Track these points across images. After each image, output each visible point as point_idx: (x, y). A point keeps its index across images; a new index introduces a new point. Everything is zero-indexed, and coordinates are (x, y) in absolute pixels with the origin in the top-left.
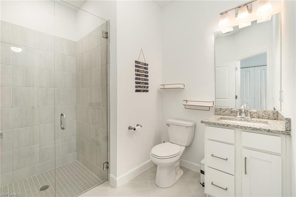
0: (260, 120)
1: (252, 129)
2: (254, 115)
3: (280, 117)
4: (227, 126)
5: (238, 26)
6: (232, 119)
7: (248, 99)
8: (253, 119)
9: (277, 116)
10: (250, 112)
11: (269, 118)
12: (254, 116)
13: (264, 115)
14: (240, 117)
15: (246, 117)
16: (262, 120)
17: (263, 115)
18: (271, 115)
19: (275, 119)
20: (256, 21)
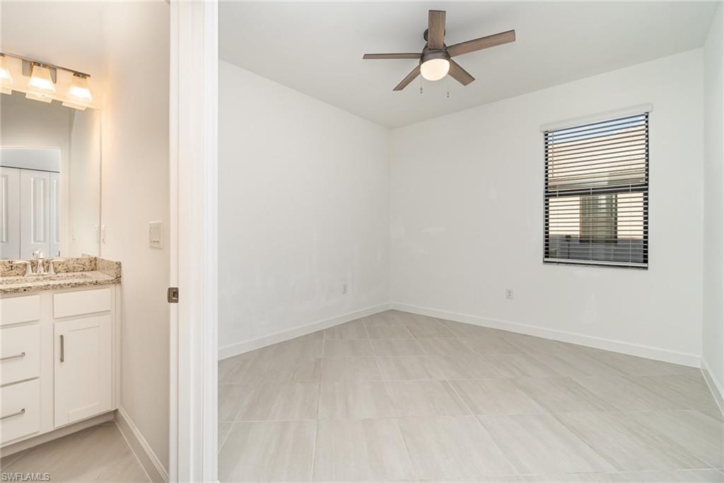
0: (70, 274)
1: (72, 287)
2: (60, 268)
3: (99, 265)
4: (25, 290)
5: (25, 94)
6: (19, 281)
7: (40, 241)
8: (58, 274)
9: (95, 264)
10: (53, 263)
11: (84, 270)
12: (59, 270)
13: (77, 265)
14: (34, 274)
15: (45, 273)
16: (75, 274)
17: (75, 265)
18: (87, 264)
19: (92, 270)
20: (62, 102)
